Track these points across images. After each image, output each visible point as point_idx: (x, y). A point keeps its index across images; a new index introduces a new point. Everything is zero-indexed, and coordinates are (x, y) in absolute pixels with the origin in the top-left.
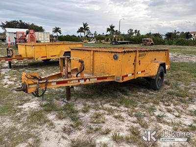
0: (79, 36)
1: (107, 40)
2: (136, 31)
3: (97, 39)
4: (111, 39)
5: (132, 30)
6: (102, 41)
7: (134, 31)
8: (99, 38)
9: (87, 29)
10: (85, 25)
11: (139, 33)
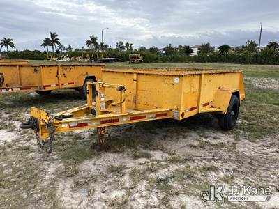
0: (45, 52)
1: (85, 57)
2: (127, 44)
3: (70, 56)
4: (90, 56)
5: (123, 43)
6: (77, 58)
7: (124, 45)
8: (74, 54)
9: (56, 41)
10: (53, 35)
11: (131, 47)
